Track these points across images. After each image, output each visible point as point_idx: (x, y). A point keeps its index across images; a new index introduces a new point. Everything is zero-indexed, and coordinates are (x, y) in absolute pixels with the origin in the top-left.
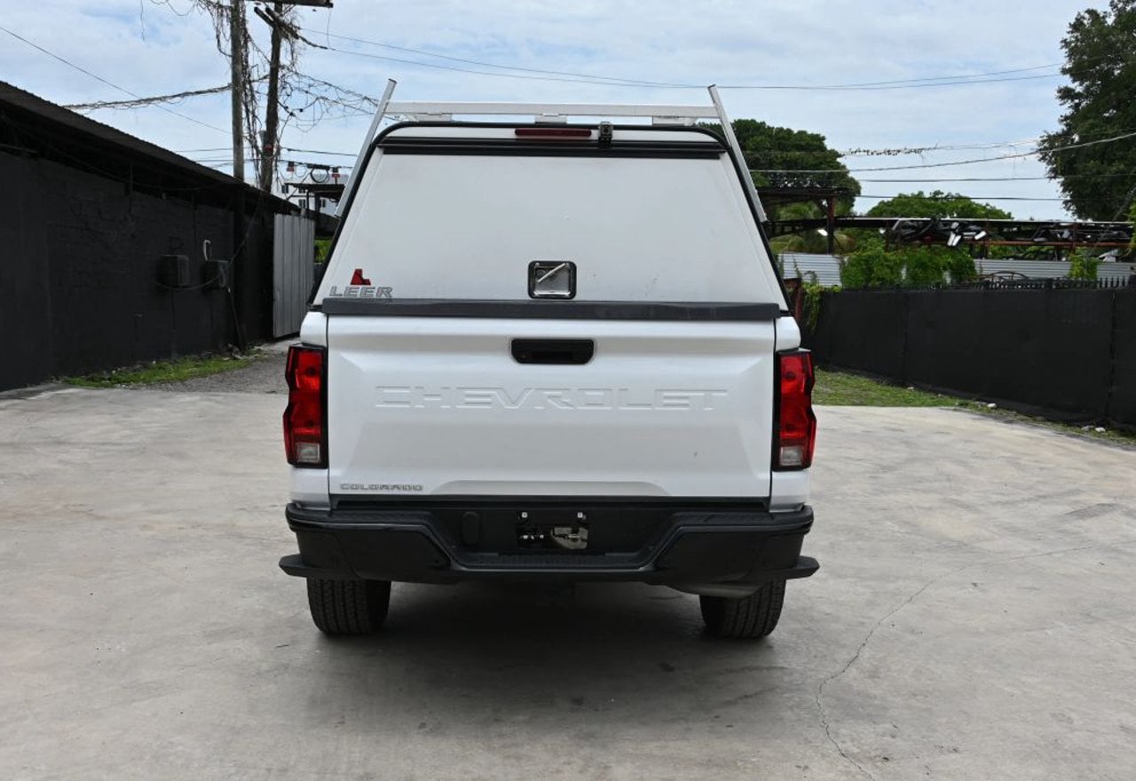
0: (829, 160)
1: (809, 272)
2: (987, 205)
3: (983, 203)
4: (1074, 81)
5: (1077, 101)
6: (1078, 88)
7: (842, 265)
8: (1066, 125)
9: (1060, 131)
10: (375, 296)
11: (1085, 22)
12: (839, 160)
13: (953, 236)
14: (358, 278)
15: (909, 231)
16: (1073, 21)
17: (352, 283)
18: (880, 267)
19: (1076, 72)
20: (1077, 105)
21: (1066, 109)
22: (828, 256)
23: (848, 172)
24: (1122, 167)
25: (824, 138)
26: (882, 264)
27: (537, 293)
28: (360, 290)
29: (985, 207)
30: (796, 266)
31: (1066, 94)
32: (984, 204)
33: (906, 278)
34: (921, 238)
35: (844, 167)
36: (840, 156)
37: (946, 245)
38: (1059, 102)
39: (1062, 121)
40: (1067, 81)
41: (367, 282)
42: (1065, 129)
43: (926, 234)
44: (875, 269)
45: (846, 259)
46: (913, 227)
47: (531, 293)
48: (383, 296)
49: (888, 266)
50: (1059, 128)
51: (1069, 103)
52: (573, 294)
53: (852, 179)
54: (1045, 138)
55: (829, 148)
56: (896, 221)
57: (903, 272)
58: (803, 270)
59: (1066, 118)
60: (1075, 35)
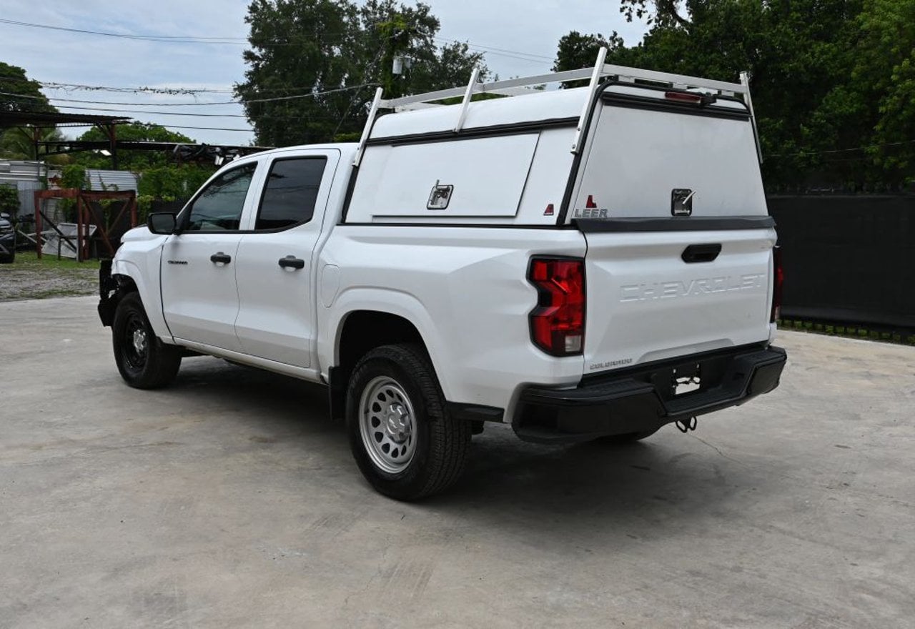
0: (31, 89)
1: (112, 185)
2: (178, 133)
3: (175, 131)
4: (254, 47)
5: (256, 62)
6: (256, 51)
7: (138, 179)
8: (249, 79)
9: (246, 83)
10: (598, 217)
11: (259, 6)
12: (40, 90)
13: (218, 158)
14: (591, 204)
15: (186, 154)
16: (250, 5)
17: (587, 207)
18: (167, 181)
19: (255, 41)
20: (258, 64)
21: (249, 67)
22: (127, 172)
23: (48, 100)
24: (298, 112)
25: (24, 71)
26: (169, 179)
27: (676, 212)
28: (591, 212)
29: (176, 135)
30: (101, 180)
31: (249, 56)
32: (175, 133)
33: (187, 190)
34: (196, 159)
35: (44, 96)
36: (41, 87)
37: (214, 164)
38: (244, 61)
39: (247, 75)
40: (249, 47)
41: (594, 206)
42: (249, 81)
43: (199, 156)
44: (164, 183)
45: (140, 175)
46: (188, 151)
47: (673, 212)
48: (603, 216)
49: (173, 180)
50: (244, 80)
51: (251, 63)
52: (690, 213)
53: (52, 107)
54: (236, 87)
55: (30, 80)
56: (176, 145)
57: (185, 185)
58: (107, 183)
59: (250, 73)
60: (253, 14)
